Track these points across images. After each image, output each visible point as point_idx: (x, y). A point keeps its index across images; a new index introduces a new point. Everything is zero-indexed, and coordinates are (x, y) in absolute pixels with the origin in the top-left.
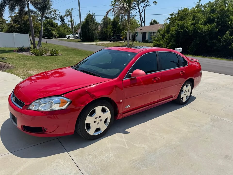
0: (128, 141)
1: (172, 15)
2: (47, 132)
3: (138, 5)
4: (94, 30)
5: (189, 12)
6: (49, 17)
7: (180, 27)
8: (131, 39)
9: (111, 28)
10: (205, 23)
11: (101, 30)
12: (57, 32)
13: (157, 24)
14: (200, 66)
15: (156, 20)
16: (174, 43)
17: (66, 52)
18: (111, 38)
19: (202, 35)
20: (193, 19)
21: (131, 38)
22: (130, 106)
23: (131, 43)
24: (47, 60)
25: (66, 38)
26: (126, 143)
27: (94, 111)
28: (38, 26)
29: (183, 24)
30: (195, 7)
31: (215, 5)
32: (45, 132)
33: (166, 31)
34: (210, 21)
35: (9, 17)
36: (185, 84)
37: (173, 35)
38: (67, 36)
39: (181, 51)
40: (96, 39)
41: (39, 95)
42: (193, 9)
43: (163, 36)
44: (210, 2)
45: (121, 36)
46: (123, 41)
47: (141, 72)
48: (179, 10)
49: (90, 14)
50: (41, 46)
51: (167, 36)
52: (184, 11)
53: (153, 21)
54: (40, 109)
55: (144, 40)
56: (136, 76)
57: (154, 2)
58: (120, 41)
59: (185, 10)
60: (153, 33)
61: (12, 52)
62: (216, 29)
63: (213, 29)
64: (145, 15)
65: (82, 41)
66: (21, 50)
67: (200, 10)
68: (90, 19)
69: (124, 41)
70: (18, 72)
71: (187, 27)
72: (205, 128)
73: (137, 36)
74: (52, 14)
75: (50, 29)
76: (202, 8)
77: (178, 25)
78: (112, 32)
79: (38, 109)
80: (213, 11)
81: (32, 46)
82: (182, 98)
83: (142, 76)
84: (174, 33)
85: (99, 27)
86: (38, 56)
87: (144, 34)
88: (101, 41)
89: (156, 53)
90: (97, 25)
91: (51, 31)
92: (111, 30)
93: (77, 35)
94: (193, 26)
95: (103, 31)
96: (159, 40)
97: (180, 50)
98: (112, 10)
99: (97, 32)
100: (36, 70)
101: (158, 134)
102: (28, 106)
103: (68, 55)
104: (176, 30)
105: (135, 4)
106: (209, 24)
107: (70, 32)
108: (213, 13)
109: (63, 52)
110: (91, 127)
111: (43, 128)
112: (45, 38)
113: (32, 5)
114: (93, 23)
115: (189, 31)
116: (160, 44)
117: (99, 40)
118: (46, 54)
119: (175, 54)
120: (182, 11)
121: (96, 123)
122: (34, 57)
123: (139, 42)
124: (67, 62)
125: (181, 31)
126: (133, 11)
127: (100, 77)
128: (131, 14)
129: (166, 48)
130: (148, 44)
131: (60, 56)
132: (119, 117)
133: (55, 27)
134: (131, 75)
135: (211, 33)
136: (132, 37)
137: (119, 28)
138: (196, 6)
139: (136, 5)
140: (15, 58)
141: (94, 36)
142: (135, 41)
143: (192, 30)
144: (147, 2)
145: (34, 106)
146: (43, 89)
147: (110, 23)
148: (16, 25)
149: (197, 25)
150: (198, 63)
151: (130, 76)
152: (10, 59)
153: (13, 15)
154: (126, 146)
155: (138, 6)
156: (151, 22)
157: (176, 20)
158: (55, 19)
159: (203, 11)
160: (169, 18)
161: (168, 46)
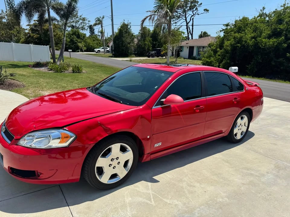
0: (155, 194)
1: (227, 25)
2: (41, 178)
3: (185, 13)
4: (129, 43)
5: (249, 22)
6: (76, 27)
7: (237, 40)
8: (175, 55)
9: (150, 40)
10: (269, 37)
11: (138, 43)
12: (84, 45)
13: (207, 36)
14: (261, 92)
15: (207, 32)
16: (229, 61)
17: (92, 69)
18: (149, 53)
19: (265, 52)
20: (253, 31)
21: (174, 53)
22: (161, 144)
23: (174, 60)
24: (67, 78)
25: (95, 52)
26: (152, 197)
27: (109, 150)
28: (61, 37)
29: (241, 37)
30: (258, 16)
31: (282, 14)
32: (38, 178)
33: (219, 46)
34: (275, 34)
35: (27, 25)
36: (240, 116)
37: (227, 50)
38: (96, 50)
39: (237, 71)
40: (131, 54)
41: (34, 126)
42: (254, 18)
43: (215, 52)
44: (276, 9)
45: (162, 51)
46: (164, 57)
47: (178, 98)
48: (237, 19)
49: (125, 23)
50: (63, 61)
51: (220, 52)
52: (243, 21)
53: (202, 33)
54: (33, 145)
55: (191, 56)
56: (171, 103)
57: (204, 10)
58: (160, 57)
59: (245, 19)
60: (202, 48)
61: (26, 67)
62: (284, 44)
63: (280, 44)
64: (193, 26)
65: (113, 56)
66: (38, 65)
67: (263, 20)
68: (125, 29)
69: (166, 57)
70: (28, 92)
71: (246, 42)
72: (266, 178)
73: (181, 51)
74: (80, 23)
75: (75, 41)
76: (266, 18)
77: (234, 38)
78: (151, 45)
79: (30, 146)
80: (280, 21)
81: (52, 61)
82: (236, 135)
83: (179, 104)
84: (229, 48)
85: (136, 40)
86: (57, 73)
87: (191, 49)
88: (137, 57)
89: (200, 72)
90: (133, 37)
91: (77, 43)
92: (149, 43)
93: (108, 49)
94: (254, 40)
95: (140, 44)
96: (210, 57)
97: (235, 70)
98: (149, 18)
99: (133, 46)
100: (50, 91)
101: (198, 185)
102: (18, 141)
103: (94, 72)
104: (231, 45)
105: (181, 12)
106: (275, 38)
107: (100, 45)
108: (281, 24)
109: (89, 69)
110: (104, 172)
111: (36, 172)
112: (69, 52)
113: (54, 11)
114: (127, 34)
115: (248, 46)
116: (211, 62)
117: (134, 55)
118: (67, 70)
119: (228, 75)
120: (240, 21)
121: (113, 166)
122: (52, 74)
123: (184, 59)
124: (91, 82)
125: (238, 46)
126: (179, 20)
127: (121, 103)
128: (176, 24)
129: (219, 67)
130: (196, 61)
131: (84, 73)
132: (146, 158)
133: (82, 38)
134: (163, 101)
135: (277, 49)
136: (176, 53)
137: (160, 41)
138: (258, 14)
139: (182, 14)
140: (29, 75)
141: (128, 51)
142: (179, 57)
143: (252, 45)
144: (195, 10)
145: (26, 141)
146: (41, 117)
147: (149, 34)
148: (34, 35)
149: (258, 39)
150: (259, 88)
151: (162, 103)
152: (22, 75)
153: (32, 23)
154: (151, 202)
155: (185, 15)
156: (201, 35)
157: (232, 32)
158: (83, 29)
159: (268, 21)
160: (223, 30)
161: (221, 64)
